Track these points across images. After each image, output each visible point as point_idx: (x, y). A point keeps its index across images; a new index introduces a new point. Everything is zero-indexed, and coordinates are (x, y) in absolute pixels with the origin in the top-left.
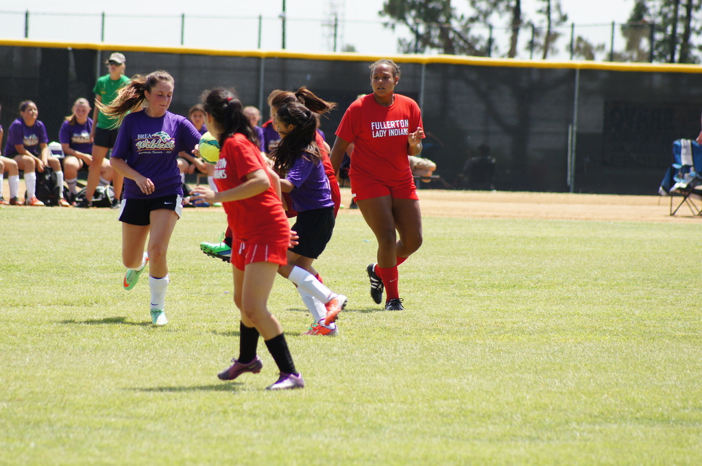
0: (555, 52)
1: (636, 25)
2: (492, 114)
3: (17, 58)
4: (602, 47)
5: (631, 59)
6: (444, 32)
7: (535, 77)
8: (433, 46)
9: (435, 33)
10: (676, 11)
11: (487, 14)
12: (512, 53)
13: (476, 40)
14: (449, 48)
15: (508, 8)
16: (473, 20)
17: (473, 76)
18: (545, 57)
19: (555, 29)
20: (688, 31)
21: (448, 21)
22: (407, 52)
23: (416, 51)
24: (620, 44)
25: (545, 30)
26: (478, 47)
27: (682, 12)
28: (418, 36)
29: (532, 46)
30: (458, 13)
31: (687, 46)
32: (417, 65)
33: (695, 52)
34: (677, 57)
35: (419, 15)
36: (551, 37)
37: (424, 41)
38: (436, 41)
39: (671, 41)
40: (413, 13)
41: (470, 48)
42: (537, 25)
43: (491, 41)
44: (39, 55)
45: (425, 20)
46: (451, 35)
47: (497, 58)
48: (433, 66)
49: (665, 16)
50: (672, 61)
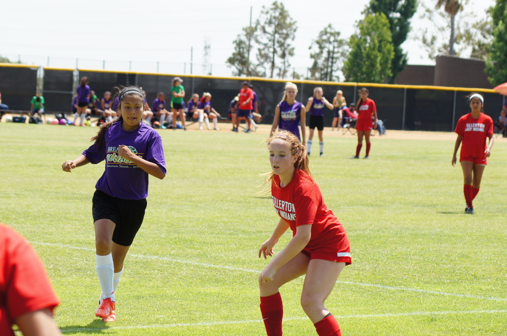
0: (286, 77)
1: (314, 68)
4: (302, 76)
5: (312, 80)
6: (248, 70)
8: (244, 74)
9: (245, 70)
10: (328, 64)
11: (263, 63)
12: (271, 77)
13: (260, 72)
14: (249, 74)
15: (270, 61)
16: (258, 65)
18: (283, 78)
19: (287, 69)
20: (332, 71)
21: (249, 65)
22: (235, 75)
23: (238, 75)
24: (309, 74)
25: (283, 69)
27: (330, 64)
28: (239, 70)
29: (279, 75)
30: (252, 63)
31: (331, 76)
32: (239, 80)
33: (334, 78)
34: (328, 79)
35: (239, 63)
36: (285, 72)
37: (241, 72)
38: (245, 72)
39: (326, 74)
40: (238, 62)
41: (257, 75)
42: (280, 67)
43: (264, 73)
46: (250, 70)
47: (267, 78)
49: (324, 65)
50: (326, 81)
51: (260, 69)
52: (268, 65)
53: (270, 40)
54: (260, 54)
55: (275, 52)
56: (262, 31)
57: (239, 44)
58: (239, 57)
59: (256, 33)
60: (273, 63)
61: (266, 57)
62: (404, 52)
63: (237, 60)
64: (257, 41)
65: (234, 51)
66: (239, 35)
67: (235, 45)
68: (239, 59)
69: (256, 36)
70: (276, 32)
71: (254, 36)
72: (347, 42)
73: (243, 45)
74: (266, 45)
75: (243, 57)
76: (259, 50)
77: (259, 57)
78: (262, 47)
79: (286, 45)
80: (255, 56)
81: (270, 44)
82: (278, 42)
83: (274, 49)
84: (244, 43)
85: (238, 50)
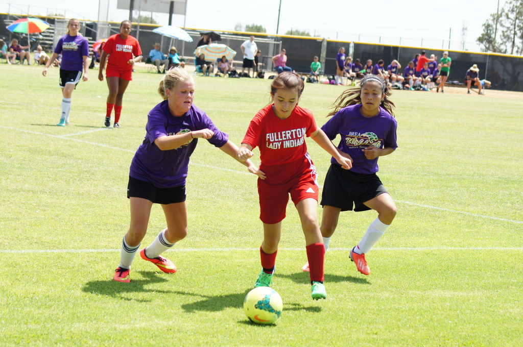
2: (505, 70)
3: (377, 49)
6: (493, 47)
7: (518, 60)
8: (490, 50)
9: (491, 47)
11: (505, 42)
12: (512, 53)
13: (502, 50)
14: (494, 51)
15: (511, 41)
16: (501, 44)
17: (501, 59)
21: (495, 44)
22: (483, 51)
23: (485, 51)
25: (521, 48)
26: (502, 51)
28: (486, 48)
29: (517, 52)
30: (497, 42)
32: (486, 56)
35: (487, 42)
37: (488, 49)
38: (491, 49)
40: (485, 41)
41: (500, 51)
42: (519, 46)
43: (506, 50)
44: (383, 48)
45: (488, 43)
46: (495, 48)
47: (508, 54)
48: (490, 56)
51: (503, 47)
52: (509, 44)
53: (512, 25)
54: (504, 35)
55: (515, 34)
56: (506, 17)
57: (488, 26)
58: (487, 37)
59: (500, 19)
60: (514, 42)
61: (508, 37)
63: (485, 39)
64: (502, 25)
65: (483, 32)
66: (487, 20)
67: (484, 27)
68: (487, 38)
69: (501, 21)
70: (516, 18)
71: (499, 21)
73: (491, 28)
74: (508, 28)
75: (490, 37)
76: (503, 32)
77: (503, 38)
78: (505, 29)
80: (499, 37)
81: (512, 27)
82: (518, 26)
83: (515, 32)
84: (491, 26)
85: (486, 31)
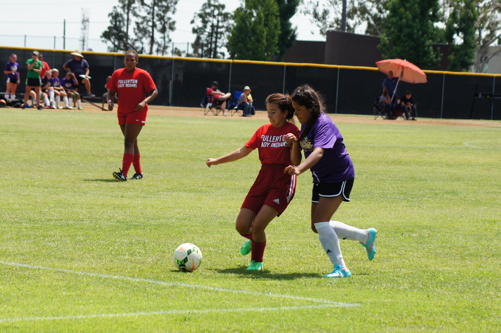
0: (166, 53)
1: (197, 45)
4: (184, 52)
5: (195, 56)
6: (126, 44)
8: (121, 49)
9: (122, 44)
10: (212, 39)
11: (141, 38)
12: (151, 53)
13: (137, 48)
15: (149, 36)
16: (136, 40)
18: (163, 55)
19: (167, 44)
20: (216, 46)
21: (127, 40)
22: (111, 51)
23: (114, 51)
24: (191, 51)
25: (163, 45)
27: (214, 39)
28: (115, 46)
29: (158, 51)
30: (131, 37)
31: (216, 53)
32: (113, 56)
33: (219, 55)
34: (212, 56)
35: (116, 38)
36: (165, 48)
37: (117, 48)
38: (122, 47)
39: (210, 51)
40: (113, 37)
42: (160, 42)
43: (143, 48)
45: (118, 40)
46: (128, 45)
47: (145, 55)
50: (210, 57)
52: (146, 41)
53: (149, 14)
54: (138, 27)
55: (154, 26)
56: (140, 3)
57: (116, 17)
58: (115, 31)
59: (133, 5)
60: (152, 38)
61: (144, 31)
62: (293, 27)
63: (114, 34)
65: (110, 25)
66: (115, 7)
67: (110, 18)
70: (155, 4)
71: (131, 8)
72: (232, 16)
73: (120, 18)
74: (144, 18)
75: (120, 31)
76: (137, 23)
77: (137, 31)
78: (140, 20)
79: (166, 19)
80: (133, 30)
81: (149, 17)
85: (114, 23)
